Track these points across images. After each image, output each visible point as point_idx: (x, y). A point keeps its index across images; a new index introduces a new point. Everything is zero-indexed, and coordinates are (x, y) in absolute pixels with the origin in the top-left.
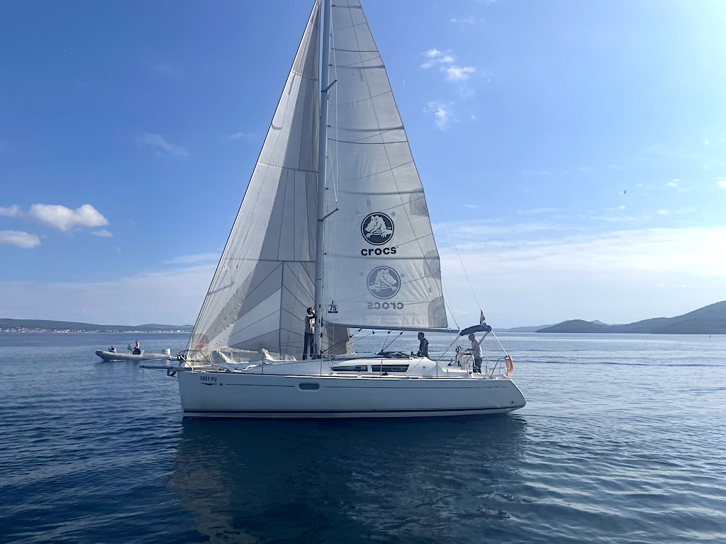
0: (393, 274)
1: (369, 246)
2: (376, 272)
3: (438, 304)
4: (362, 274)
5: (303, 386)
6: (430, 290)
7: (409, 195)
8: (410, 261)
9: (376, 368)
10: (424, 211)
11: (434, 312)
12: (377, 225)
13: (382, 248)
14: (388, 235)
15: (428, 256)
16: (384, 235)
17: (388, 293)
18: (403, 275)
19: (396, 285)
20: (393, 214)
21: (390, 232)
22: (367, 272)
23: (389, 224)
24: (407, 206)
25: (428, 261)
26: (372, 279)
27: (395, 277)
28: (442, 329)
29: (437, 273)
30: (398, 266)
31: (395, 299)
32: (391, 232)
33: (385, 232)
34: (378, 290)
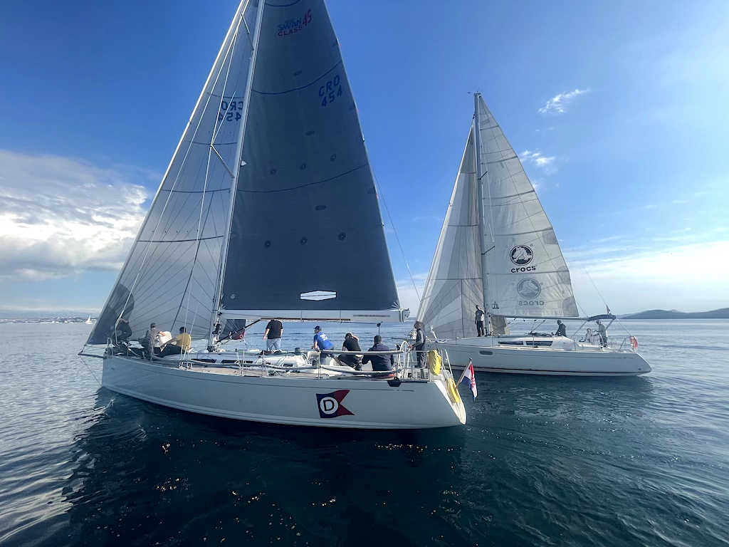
0: (535, 282)
1: (516, 266)
2: (523, 282)
3: (570, 301)
4: (513, 284)
5: (482, 352)
7: (542, 232)
8: (547, 275)
9: (529, 343)
10: (554, 241)
12: (521, 254)
13: (525, 267)
14: (529, 259)
15: (560, 270)
16: (527, 259)
17: (532, 295)
18: (542, 284)
19: (538, 290)
20: (531, 245)
21: (530, 257)
23: (529, 251)
24: (542, 239)
25: (560, 274)
26: (520, 286)
27: (537, 286)
28: (576, 317)
29: (568, 281)
31: (538, 299)
33: (526, 257)
34: (525, 293)
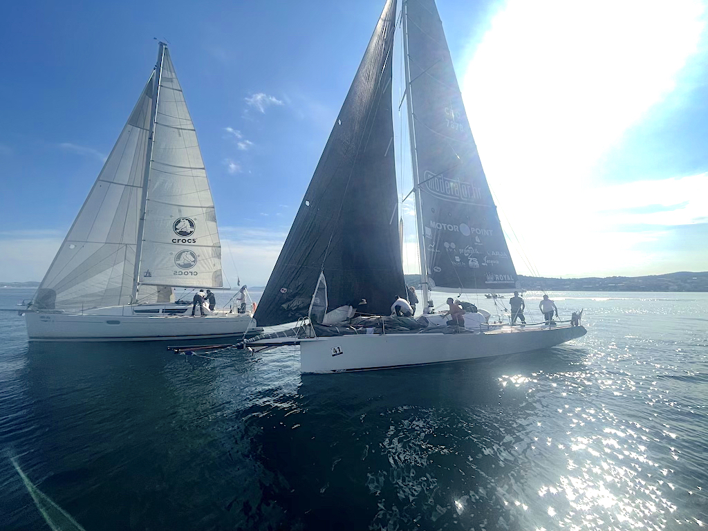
0: (193, 254)
1: (178, 237)
2: (181, 254)
3: (218, 273)
4: (172, 254)
6: (214, 265)
7: (205, 209)
8: (204, 248)
9: (165, 311)
11: (216, 278)
12: (185, 226)
13: (187, 239)
14: (191, 232)
15: (214, 245)
16: (189, 231)
17: (188, 266)
18: (199, 256)
19: (194, 261)
20: (195, 219)
21: (192, 230)
22: (175, 253)
23: (192, 225)
24: (204, 215)
25: (214, 248)
27: (194, 257)
28: (221, 288)
29: (219, 256)
30: (196, 250)
31: (193, 270)
33: (189, 229)
34: (182, 264)
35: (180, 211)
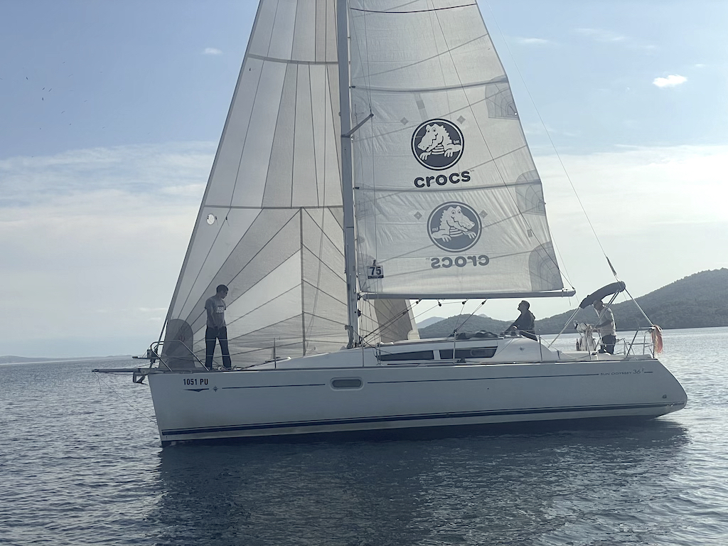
0: (468, 212)
1: (426, 173)
2: (441, 210)
3: (543, 254)
4: (419, 217)
6: (530, 233)
7: (484, 87)
8: (495, 191)
11: (539, 266)
12: (436, 139)
14: (456, 154)
15: (523, 180)
16: (449, 153)
17: (460, 242)
18: (484, 214)
19: (475, 229)
20: (461, 120)
21: (458, 148)
22: (426, 214)
23: (455, 135)
24: (483, 105)
25: (523, 189)
26: (435, 222)
27: (473, 219)
28: (555, 291)
29: (538, 206)
30: (476, 199)
31: (474, 251)
32: (460, 148)
33: (450, 148)
34: (445, 238)
35: (421, 105)
